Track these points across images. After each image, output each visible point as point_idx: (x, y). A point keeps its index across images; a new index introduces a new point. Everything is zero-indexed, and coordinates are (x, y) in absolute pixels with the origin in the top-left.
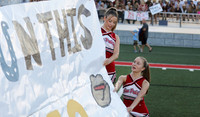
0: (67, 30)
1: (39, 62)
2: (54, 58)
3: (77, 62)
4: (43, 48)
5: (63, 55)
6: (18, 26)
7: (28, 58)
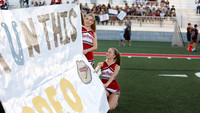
0: (60, 27)
1: (38, 51)
2: (49, 48)
3: (67, 51)
4: (41, 41)
5: (57, 46)
6: (23, 24)
7: (30, 48)
